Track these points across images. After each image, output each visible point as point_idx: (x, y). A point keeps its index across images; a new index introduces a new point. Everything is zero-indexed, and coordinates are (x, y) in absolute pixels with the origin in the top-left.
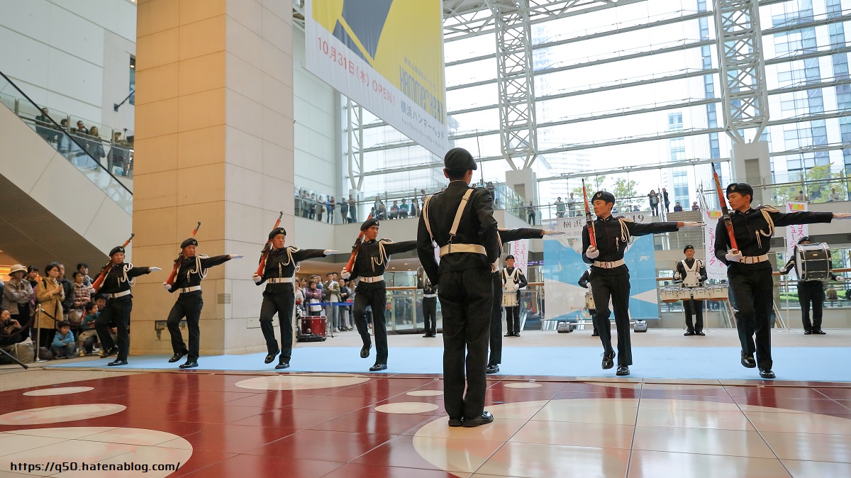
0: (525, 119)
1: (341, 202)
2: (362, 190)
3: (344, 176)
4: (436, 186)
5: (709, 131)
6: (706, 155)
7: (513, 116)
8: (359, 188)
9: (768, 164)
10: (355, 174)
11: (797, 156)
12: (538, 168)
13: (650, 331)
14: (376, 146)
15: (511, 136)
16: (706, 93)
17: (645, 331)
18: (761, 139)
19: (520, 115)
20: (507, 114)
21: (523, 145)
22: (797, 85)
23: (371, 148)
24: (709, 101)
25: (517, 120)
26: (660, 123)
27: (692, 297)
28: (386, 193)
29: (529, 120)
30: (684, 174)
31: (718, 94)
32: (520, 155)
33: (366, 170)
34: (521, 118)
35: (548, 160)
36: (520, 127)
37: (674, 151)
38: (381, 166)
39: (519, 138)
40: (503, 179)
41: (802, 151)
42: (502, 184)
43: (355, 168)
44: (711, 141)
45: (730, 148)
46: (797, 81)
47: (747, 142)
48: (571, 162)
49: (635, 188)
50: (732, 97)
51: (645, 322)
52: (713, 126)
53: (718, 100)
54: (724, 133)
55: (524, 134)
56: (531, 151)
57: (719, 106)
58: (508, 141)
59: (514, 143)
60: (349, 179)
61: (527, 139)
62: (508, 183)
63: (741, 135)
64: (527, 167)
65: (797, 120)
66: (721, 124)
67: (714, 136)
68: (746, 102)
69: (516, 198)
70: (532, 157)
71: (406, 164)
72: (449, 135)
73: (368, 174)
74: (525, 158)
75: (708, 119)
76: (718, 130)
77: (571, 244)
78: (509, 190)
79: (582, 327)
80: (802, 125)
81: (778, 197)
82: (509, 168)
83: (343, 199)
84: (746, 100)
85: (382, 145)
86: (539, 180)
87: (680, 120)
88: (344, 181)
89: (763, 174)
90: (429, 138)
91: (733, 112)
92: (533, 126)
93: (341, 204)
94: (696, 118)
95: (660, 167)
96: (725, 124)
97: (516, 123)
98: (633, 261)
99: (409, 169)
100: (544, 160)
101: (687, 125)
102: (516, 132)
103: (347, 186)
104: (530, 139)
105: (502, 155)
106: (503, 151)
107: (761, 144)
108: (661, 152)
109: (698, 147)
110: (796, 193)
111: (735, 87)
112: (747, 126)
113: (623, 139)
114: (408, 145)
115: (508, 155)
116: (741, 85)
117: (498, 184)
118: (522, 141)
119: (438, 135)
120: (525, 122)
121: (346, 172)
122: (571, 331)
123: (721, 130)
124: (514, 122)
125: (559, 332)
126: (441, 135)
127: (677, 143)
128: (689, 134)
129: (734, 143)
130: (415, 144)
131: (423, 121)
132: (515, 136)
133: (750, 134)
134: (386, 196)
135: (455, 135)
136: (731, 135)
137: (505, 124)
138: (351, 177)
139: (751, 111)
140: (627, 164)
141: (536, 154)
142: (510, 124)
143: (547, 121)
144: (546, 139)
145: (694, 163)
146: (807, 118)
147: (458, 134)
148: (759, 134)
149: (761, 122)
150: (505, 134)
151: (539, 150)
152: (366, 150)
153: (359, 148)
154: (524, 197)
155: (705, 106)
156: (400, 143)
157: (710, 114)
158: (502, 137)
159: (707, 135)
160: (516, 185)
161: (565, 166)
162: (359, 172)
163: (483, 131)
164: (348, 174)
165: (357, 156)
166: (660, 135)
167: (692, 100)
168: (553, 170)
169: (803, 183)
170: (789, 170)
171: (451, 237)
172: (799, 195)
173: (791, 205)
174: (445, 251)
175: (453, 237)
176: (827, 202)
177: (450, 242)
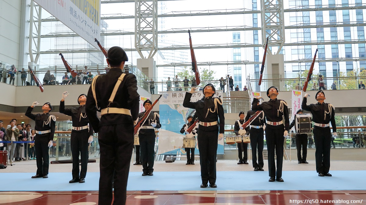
0: (151, 27)
1: (22, 71)
2: (38, 63)
3: (25, 52)
4: (90, 65)
5: (254, 46)
6: (252, 59)
7: (143, 25)
8: (36, 62)
9: (283, 66)
10: (33, 52)
11: (297, 64)
12: (158, 59)
14: (50, 34)
15: (141, 37)
16: (254, 23)
18: (280, 53)
19: (148, 24)
20: (140, 23)
21: (148, 43)
22: (299, 25)
23: (46, 35)
24: (255, 29)
25: (146, 27)
26: (227, 38)
27: (242, 141)
28: (56, 67)
29: (153, 28)
30: (240, 69)
31: (259, 25)
32: (146, 49)
33: (41, 50)
34: (148, 26)
35: (163, 54)
36: (148, 32)
37: (235, 55)
39: (146, 39)
41: (300, 61)
42: (135, 66)
43: (34, 48)
44: (255, 51)
46: (300, 23)
47: (273, 54)
48: (176, 56)
49: (213, 75)
50: (267, 27)
52: (256, 43)
53: (260, 29)
54: (261, 48)
55: (149, 36)
56: (154, 48)
57: (260, 32)
58: (140, 40)
59: (143, 42)
60: (29, 55)
61: (152, 40)
62: (138, 66)
63: (271, 49)
64: (151, 57)
65: (298, 44)
66: (260, 42)
67: (256, 48)
68: (274, 32)
69: (142, 76)
70: (154, 51)
72: (101, 32)
73: (43, 53)
74: (149, 51)
75: (254, 38)
76: (258, 46)
77: (176, 108)
78: (138, 71)
79: (179, 159)
80: (300, 47)
81: (287, 86)
82: (139, 57)
83: (23, 69)
84: (274, 30)
85: (54, 34)
86: (158, 66)
87: (239, 37)
88: (25, 56)
89: (280, 73)
90: (88, 33)
91: (267, 36)
92: (156, 33)
93: (22, 72)
94: (247, 37)
95: (228, 64)
96: (263, 42)
97: (145, 29)
100: (161, 54)
101: (242, 41)
102: (145, 35)
103: (27, 60)
104: (153, 40)
105: (135, 48)
106: (136, 46)
107: (280, 55)
108: (227, 55)
109: (247, 54)
110: (296, 84)
111: (268, 22)
112: (274, 45)
113: (208, 46)
114: (73, 36)
115: (139, 49)
116: (271, 21)
118: (148, 40)
119: (94, 32)
120: (151, 29)
121: (26, 50)
122: (174, 161)
123: (260, 46)
124: (144, 28)
125: (166, 162)
127: (237, 50)
128: (244, 46)
130: (77, 35)
131: (84, 22)
132: (144, 37)
137: (138, 29)
138: (31, 54)
139: (276, 37)
140: (210, 61)
141: (156, 49)
142: (141, 29)
143: (164, 30)
144: (163, 41)
145: (246, 63)
146: (303, 44)
147: (108, 32)
148: (280, 50)
149: (281, 43)
150: (138, 35)
151: (159, 47)
152: (42, 36)
153: (37, 34)
154: (148, 76)
155: (252, 31)
156: (67, 34)
157: (255, 36)
158: (136, 37)
159: (253, 48)
160: (143, 68)
161: (174, 58)
162: (37, 51)
163: (124, 32)
164: (28, 52)
165: (36, 40)
166: (228, 45)
167: (246, 27)
168: (166, 61)
169: (299, 79)
170: (293, 71)
171: (110, 103)
172: (297, 85)
173: (294, 92)
174: (104, 112)
175: (111, 103)
176: (311, 90)
177: (109, 107)
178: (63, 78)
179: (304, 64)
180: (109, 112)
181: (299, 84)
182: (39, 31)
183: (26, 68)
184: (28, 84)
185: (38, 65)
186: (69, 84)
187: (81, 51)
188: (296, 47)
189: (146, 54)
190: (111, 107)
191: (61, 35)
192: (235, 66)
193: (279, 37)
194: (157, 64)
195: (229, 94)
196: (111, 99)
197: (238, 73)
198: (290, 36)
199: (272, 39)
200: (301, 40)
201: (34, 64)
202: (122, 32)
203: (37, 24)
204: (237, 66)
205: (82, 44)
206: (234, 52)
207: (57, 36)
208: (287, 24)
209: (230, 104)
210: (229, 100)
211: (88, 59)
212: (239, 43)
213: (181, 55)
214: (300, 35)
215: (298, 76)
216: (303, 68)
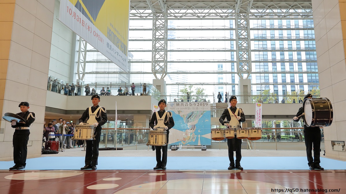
0: (163, 58)
1: (72, 85)
2: (83, 80)
3: (74, 73)
4: (121, 82)
5: (232, 73)
6: (230, 82)
7: (158, 56)
8: (82, 79)
9: (251, 87)
10: (80, 72)
11: (260, 86)
12: (167, 79)
13: (208, 150)
14: (93, 61)
15: (156, 65)
16: (231, 58)
17: (206, 150)
18: (249, 78)
19: (161, 56)
20: (155, 55)
21: (161, 69)
22: (261, 60)
23: (90, 61)
24: (232, 62)
25: (159, 58)
26: (214, 67)
28: (96, 83)
29: (164, 59)
30: (222, 88)
31: (235, 60)
32: (159, 73)
33: (86, 71)
34: (161, 57)
35: (171, 76)
36: (161, 61)
37: (219, 79)
38: (95, 70)
39: (159, 66)
40: (151, 83)
41: (261, 84)
42: (151, 84)
43: (81, 69)
44: (232, 76)
45: (238, 80)
46: (261, 59)
47: (244, 78)
48: (180, 78)
49: (204, 92)
50: (240, 61)
51: (206, 146)
52: (233, 71)
53: (235, 62)
54: (237, 74)
55: (162, 64)
56: (164, 72)
57: (235, 64)
58: (155, 67)
59: (157, 68)
60: (77, 75)
61: (163, 67)
62: (153, 84)
63: (242, 76)
64: (162, 78)
65: (260, 73)
66: (236, 71)
67: (233, 75)
68: (245, 64)
69: (156, 90)
70: (164, 74)
71: (107, 70)
72: (128, 60)
73: (87, 73)
74: (162, 74)
75: (232, 68)
76: (234, 73)
77: (179, 113)
78: (154, 87)
79: (181, 148)
80: (262, 75)
81: (253, 100)
82: (155, 78)
83: (73, 84)
84: (245, 63)
85: (95, 61)
86: (167, 85)
87: (222, 67)
88: (74, 75)
89: (249, 91)
90: (119, 61)
91: (240, 67)
92: (166, 62)
93: (71, 86)
94: (227, 67)
95: (214, 85)
96: (237, 71)
97: (159, 59)
98: (203, 121)
99: (109, 73)
100: (169, 76)
101: (224, 70)
102: (158, 63)
103: (76, 78)
104: (164, 67)
105: (152, 72)
106: (152, 71)
107: (249, 80)
108: (214, 78)
109: (227, 78)
110: (259, 99)
111: (241, 58)
112: (244, 73)
113: (201, 72)
114: (109, 62)
115: (155, 72)
116: (243, 57)
117: (149, 84)
118: (161, 67)
119: (123, 60)
120: (163, 59)
121: (76, 71)
122: (177, 150)
123: (236, 73)
124: (158, 59)
125: (172, 150)
126: (125, 60)
127: (220, 75)
128: (225, 73)
129: (240, 78)
130: (112, 62)
131: (117, 53)
132: (158, 65)
133: (245, 76)
134: (96, 84)
135: (131, 61)
136: (239, 75)
137: (154, 59)
138: (78, 73)
139: (246, 67)
140: (202, 82)
141: (166, 73)
142: (156, 59)
143: (172, 60)
144: (171, 67)
145: (226, 84)
146: (263, 72)
147: (133, 61)
148: (248, 76)
149: (249, 72)
150: (154, 63)
151: (168, 72)
152: (87, 62)
153: (84, 60)
154: (160, 91)
155: (231, 63)
156: (105, 61)
157: (232, 66)
158: (152, 64)
159: (231, 74)
160: (157, 86)
161: (178, 79)
162: (83, 72)
163: (144, 61)
164: (77, 72)
165: (83, 64)
166: (215, 72)
167: (226, 60)
168: (173, 81)
169: (261, 96)
170: (257, 90)
172: (260, 100)
173: (257, 104)
176: (268, 103)
178: (101, 91)
179: (264, 86)
181: (260, 99)
182: (85, 58)
183: (75, 83)
184: (76, 94)
185: (84, 82)
186: (105, 95)
187: (114, 73)
188: (259, 75)
189: (159, 76)
191: (100, 61)
192: (219, 86)
193: (248, 68)
194: (166, 83)
195: (215, 105)
197: (221, 91)
198: (254, 67)
199: (244, 69)
200: (262, 70)
201: (81, 81)
202: (143, 61)
203: (83, 53)
204: (221, 86)
205: (115, 68)
206: (219, 77)
207: (98, 62)
208: (253, 59)
209: (215, 111)
210: (215, 109)
211: (119, 78)
212: (222, 70)
213: (183, 78)
214: (261, 67)
215: (260, 94)
216: (263, 89)
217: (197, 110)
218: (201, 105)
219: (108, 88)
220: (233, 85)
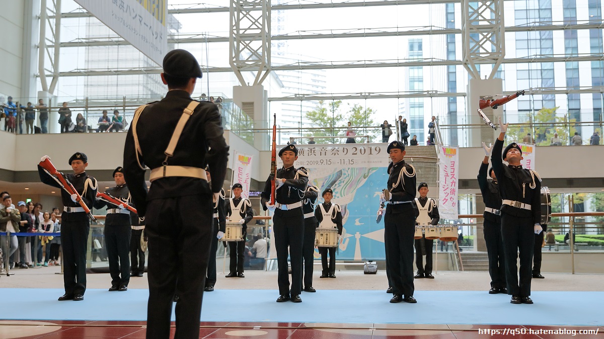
0: (259, 28)
1: (27, 107)
2: (55, 94)
3: (32, 73)
4: (149, 97)
5: (448, 63)
6: (444, 88)
7: (245, 23)
8: (51, 91)
10: (47, 73)
11: (527, 97)
12: (270, 86)
14: (77, 41)
15: (242, 46)
16: (447, 22)
17: (375, 273)
18: (496, 76)
19: (254, 23)
20: (239, 20)
21: (254, 57)
23: (70, 43)
24: (449, 32)
25: (249, 28)
26: (399, 48)
27: (424, 235)
28: (87, 100)
29: (263, 29)
30: (421, 106)
31: (458, 25)
32: (250, 68)
33: (61, 69)
34: (254, 26)
35: (281, 78)
36: (253, 37)
37: (412, 80)
38: (82, 66)
39: (250, 49)
40: (229, 95)
41: (532, 92)
42: (229, 100)
43: (48, 65)
44: (448, 72)
45: (466, 83)
46: (533, 20)
47: (483, 78)
48: (304, 82)
49: (371, 117)
50: (472, 29)
51: (375, 263)
52: (451, 58)
53: (458, 31)
54: (462, 66)
55: (256, 45)
56: (263, 65)
57: (458, 37)
58: (238, 52)
59: (245, 55)
60: (39, 79)
62: (235, 100)
63: (478, 70)
64: (258, 83)
65: (529, 60)
66: (459, 56)
67: (452, 68)
68: (485, 37)
69: (243, 117)
70: (263, 72)
71: (113, 66)
72: (169, 37)
73: (64, 74)
74: (256, 73)
75: (448, 50)
76: (456, 63)
78: (236, 108)
80: (534, 66)
82: (238, 83)
83: (29, 103)
85: (84, 41)
86: (271, 100)
87: (420, 48)
88: (32, 80)
89: (496, 113)
90: (143, 38)
91: (472, 45)
92: (266, 37)
94: (435, 47)
95: (398, 97)
96: (464, 57)
97: (248, 32)
98: (367, 196)
99: (118, 73)
100: (276, 78)
101: (426, 54)
102: (247, 42)
103: (36, 87)
104: (263, 52)
105: (229, 66)
106: (231, 63)
107: (496, 80)
108: (398, 80)
109: (435, 78)
110: (524, 135)
111: (475, 20)
112: (484, 61)
113: (363, 63)
114: (118, 43)
115: (238, 67)
116: (480, 18)
118: (254, 53)
119: (155, 36)
120: (259, 31)
121: (35, 70)
123: (459, 63)
124: (246, 30)
126: (159, 36)
127: (415, 72)
128: (428, 64)
129: (471, 77)
130: (126, 43)
131: (138, 17)
132: (246, 46)
133: (486, 70)
134: (87, 103)
135: (176, 37)
136: (468, 69)
137: (235, 32)
138: (43, 77)
139: (488, 46)
140: (365, 90)
141: (269, 69)
142: (241, 32)
143: (283, 33)
144: (281, 53)
145: (432, 95)
146: (538, 59)
147: (180, 37)
148: (495, 71)
149: (497, 58)
150: (235, 43)
151: (273, 65)
152: (62, 45)
153: (54, 41)
154: (252, 117)
155: (445, 35)
156: (107, 40)
157: (450, 44)
158: (231, 46)
159: (446, 66)
160: (244, 104)
161: (299, 86)
162: (53, 71)
163: (210, 37)
164: (37, 73)
165: (52, 51)
166: (400, 61)
167: (433, 28)
168: (286, 90)
169: (530, 125)
170: (519, 110)
171: (167, 157)
172: (527, 136)
174: (158, 174)
175: (169, 157)
176: (551, 146)
177: (165, 164)
178: (100, 120)
179: (539, 97)
180: (167, 175)
181: (529, 134)
182: (57, 35)
183: (35, 102)
184: (37, 130)
185: (56, 97)
186: (111, 131)
187: (131, 72)
188: (525, 66)
189: (249, 77)
190: (169, 165)
191: (96, 42)
192: (412, 100)
193: (495, 48)
194: (269, 97)
196: (170, 150)
197: (417, 114)
198: (512, 45)
199: (481, 50)
200: (534, 53)
201: (48, 95)
202: (207, 37)
203: (53, 21)
204: (417, 100)
205: (133, 60)
206: (411, 75)
207: (90, 43)
208: (508, 23)
211: (145, 87)
212: (420, 57)
213: (315, 81)
214: (533, 44)
215: (528, 120)
216: (538, 106)
217: (351, 166)
218: (363, 152)
219: (116, 112)
220: (452, 95)
